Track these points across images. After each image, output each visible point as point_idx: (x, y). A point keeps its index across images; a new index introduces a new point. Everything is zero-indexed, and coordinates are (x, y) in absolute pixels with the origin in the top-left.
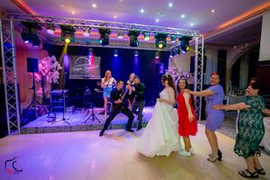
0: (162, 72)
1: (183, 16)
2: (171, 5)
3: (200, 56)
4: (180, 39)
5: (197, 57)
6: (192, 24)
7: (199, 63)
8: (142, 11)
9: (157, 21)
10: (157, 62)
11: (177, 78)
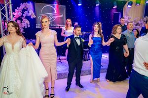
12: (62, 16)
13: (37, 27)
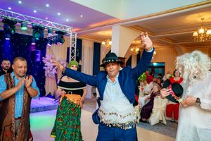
0: (38, 60)
1: (59, 14)
2: (48, 5)
3: (73, 48)
4: (56, 32)
5: (71, 49)
6: (67, 20)
7: (73, 54)
8: (20, 2)
9: (35, 11)
10: (33, 49)
11: (54, 67)
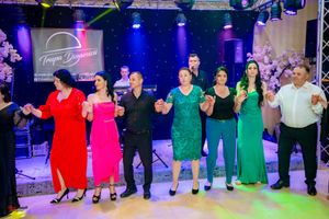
0: (239, 59)
10: (228, 37)
11: (273, 72)
12: (95, 53)
13: (36, 80)
